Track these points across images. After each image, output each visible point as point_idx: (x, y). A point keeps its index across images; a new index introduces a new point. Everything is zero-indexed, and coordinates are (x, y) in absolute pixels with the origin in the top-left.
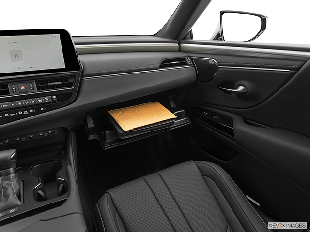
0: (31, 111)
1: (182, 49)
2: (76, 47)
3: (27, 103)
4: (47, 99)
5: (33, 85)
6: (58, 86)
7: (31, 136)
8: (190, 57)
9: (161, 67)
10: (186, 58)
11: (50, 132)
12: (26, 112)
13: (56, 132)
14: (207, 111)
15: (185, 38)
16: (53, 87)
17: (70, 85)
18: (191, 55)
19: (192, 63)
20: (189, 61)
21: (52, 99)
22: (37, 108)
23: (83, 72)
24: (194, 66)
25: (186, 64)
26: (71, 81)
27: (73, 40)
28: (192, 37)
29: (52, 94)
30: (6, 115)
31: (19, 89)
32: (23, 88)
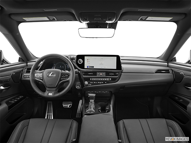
0: (102, 83)
1: (169, 66)
2: (121, 61)
3: (101, 79)
4: (108, 79)
5: (104, 74)
6: (112, 75)
7: (100, 92)
8: (172, 70)
9: (156, 73)
10: (169, 70)
11: (106, 92)
12: (100, 83)
13: (108, 93)
14: (177, 97)
15: (171, 61)
16: (110, 75)
17: (117, 75)
18: (172, 69)
19: (172, 73)
20: (170, 71)
21: (110, 79)
22: (104, 82)
23: (122, 71)
24: (173, 74)
25: (169, 73)
26: (117, 74)
27: (121, 58)
28: (175, 60)
29: (110, 78)
30: (95, 83)
31: (100, 74)
32: (101, 74)
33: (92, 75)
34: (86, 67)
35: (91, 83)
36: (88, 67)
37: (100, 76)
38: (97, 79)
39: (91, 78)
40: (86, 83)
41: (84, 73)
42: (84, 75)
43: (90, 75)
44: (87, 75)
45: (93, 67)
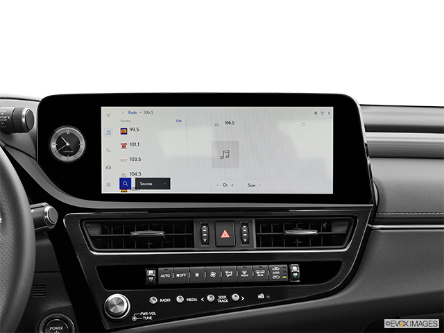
0: (235, 297)
2: (368, 137)
3: (229, 274)
4: (276, 272)
5: (249, 231)
6: (305, 241)
12: (223, 299)
16: (292, 242)
17: (339, 240)
21: (290, 273)
22: (249, 289)
23: (376, 208)
26: (339, 230)
27: (365, 118)
29: (288, 261)
30: (180, 299)
31: (217, 236)
32: (225, 235)
33: (156, 243)
34: (110, 185)
35: (153, 300)
36: (124, 183)
37: (219, 247)
38: (197, 274)
39: (156, 263)
40: (119, 302)
41: (96, 231)
42: (101, 243)
43: (142, 243)
44: (117, 244)
45: (165, 183)
